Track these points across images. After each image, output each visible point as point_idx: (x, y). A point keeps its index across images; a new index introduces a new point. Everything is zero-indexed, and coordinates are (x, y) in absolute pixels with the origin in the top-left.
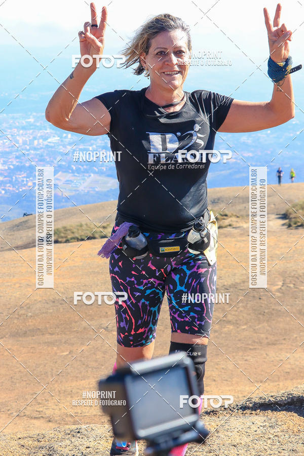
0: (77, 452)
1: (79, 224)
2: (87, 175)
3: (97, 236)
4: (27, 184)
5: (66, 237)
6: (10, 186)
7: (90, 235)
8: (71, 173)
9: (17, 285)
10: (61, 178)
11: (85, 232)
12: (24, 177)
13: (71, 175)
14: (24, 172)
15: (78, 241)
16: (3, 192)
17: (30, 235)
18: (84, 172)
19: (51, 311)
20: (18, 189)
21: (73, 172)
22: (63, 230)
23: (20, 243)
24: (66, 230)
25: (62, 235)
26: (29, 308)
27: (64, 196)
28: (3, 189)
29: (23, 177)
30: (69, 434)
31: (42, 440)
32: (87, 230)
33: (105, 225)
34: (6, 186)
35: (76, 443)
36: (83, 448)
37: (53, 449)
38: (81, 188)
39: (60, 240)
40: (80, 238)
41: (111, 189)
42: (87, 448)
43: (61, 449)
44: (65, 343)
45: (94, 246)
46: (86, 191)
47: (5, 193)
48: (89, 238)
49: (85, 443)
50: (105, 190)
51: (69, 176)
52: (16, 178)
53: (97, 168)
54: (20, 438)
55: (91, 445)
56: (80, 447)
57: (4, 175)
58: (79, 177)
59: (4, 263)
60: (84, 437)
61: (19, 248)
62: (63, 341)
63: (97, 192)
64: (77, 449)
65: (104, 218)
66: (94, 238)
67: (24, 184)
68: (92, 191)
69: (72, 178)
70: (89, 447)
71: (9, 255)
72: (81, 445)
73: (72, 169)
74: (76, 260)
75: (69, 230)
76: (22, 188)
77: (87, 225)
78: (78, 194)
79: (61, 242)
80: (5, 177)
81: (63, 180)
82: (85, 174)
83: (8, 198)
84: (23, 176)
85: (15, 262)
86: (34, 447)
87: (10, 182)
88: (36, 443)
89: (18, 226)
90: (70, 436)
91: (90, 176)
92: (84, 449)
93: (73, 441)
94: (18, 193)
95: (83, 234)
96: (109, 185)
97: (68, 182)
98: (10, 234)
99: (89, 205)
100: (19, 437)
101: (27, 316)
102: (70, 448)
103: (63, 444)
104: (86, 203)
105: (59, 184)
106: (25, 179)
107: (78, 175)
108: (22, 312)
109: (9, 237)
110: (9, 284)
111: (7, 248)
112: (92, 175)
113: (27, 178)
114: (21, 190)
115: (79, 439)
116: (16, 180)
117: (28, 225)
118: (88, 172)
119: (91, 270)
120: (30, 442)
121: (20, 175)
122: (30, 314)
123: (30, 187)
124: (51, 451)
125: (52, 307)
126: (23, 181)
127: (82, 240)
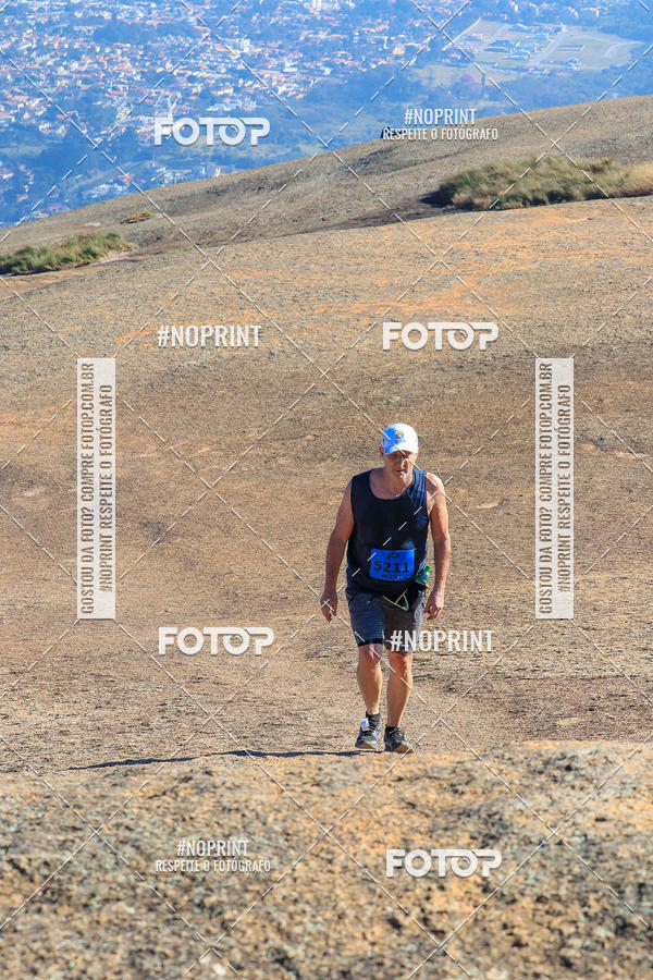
0: (569, 831)
1: (529, 159)
2: (550, 27)
3: (576, 192)
4: (390, 52)
5: (495, 194)
6: (344, 56)
7: (557, 188)
8: (506, 22)
9: (365, 321)
10: (481, 36)
11: (545, 180)
12: (383, 32)
13: (507, 26)
14: (385, 19)
15: (525, 205)
16: (328, 71)
17: (399, 187)
18: (542, 20)
19: (453, 391)
20: (366, 64)
21: (513, 20)
22: (485, 175)
23: (371, 208)
24: (496, 176)
25: (485, 188)
26: (394, 382)
27: (487, 83)
28: (327, 64)
29: (380, 33)
30: (541, 773)
31: (467, 789)
32: (551, 175)
33: (598, 162)
34: (334, 56)
35: (566, 804)
36: (585, 821)
37: (500, 819)
38: (533, 63)
39: (477, 201)
40: (530, 197)
41: (613, 68)
42: (597, 820)
43: (523, 821)
44: (490, 476)
45: (568, 220)
46: (546, 72)
47: (332, 72)
48: (554, 198)
49: (591, 804)
50: (598, 68)
51: (502, 31)
52: (361, 33)
53: (578, 10)
54: (400, 779)
55: (610, 810)
56: (579, 819)
57: (329, 26)
58: (529, 31)
59: (330, 262)
60: (585, 784)
61: (367, 221)
62: (485, 471)
63: (576, 75)
64: (570, 823)
65: (595, 144)
66: (569, 198)
67: (384, 50)
68: (561, 70)
69: (510, 37)
70: (603, 820)
71: (341, 240)
72: (579, 811)
73: (511, 13)
74: (519, 255)
75: (501, 175)
76: (375, 62)
77: (549, 162)
78: (525, 78)
79: (479, 208)
80: (334, 31)
81: (487, 40)
82: (546, 27)
83: (340, 87)
84: (381, 28)
85: (360, 260)
86: (443, 810)
87: (346, 44)
88: (448, 797)
89: (367, 163)
90: (543, 778)
91: (559, 30)
92: (589, 825)
93: (556, 795)
94: (368, 72)
95: (539, 185)
96: (608, 54)
97: (498, 47)
98: (344, 183)
99: (556, 110)
100: (397, 773)
101: (389, 403)
102: (550, 818)
103: (528, 804)
104: (547, 102)
105: (476, 51)
106: (386, 38)
107: (525, 28)
108: (378, 392)
109: (343, 191)
110: (343, 317)
111: (337, 221)
112: (564, 28)
113: (389, 33)
114: (374, 66)
115: (572, 793)
116: (362, 41)
117: (394, 160)
118: (551, 21)
119: (560, 286)
120: (432, 795)
121: (372, 26)
122: (398, 398)
123: (397, 57)
124: (493, 824)
125: (455, 380)
126: (380, 42)
127: (537, 202)
